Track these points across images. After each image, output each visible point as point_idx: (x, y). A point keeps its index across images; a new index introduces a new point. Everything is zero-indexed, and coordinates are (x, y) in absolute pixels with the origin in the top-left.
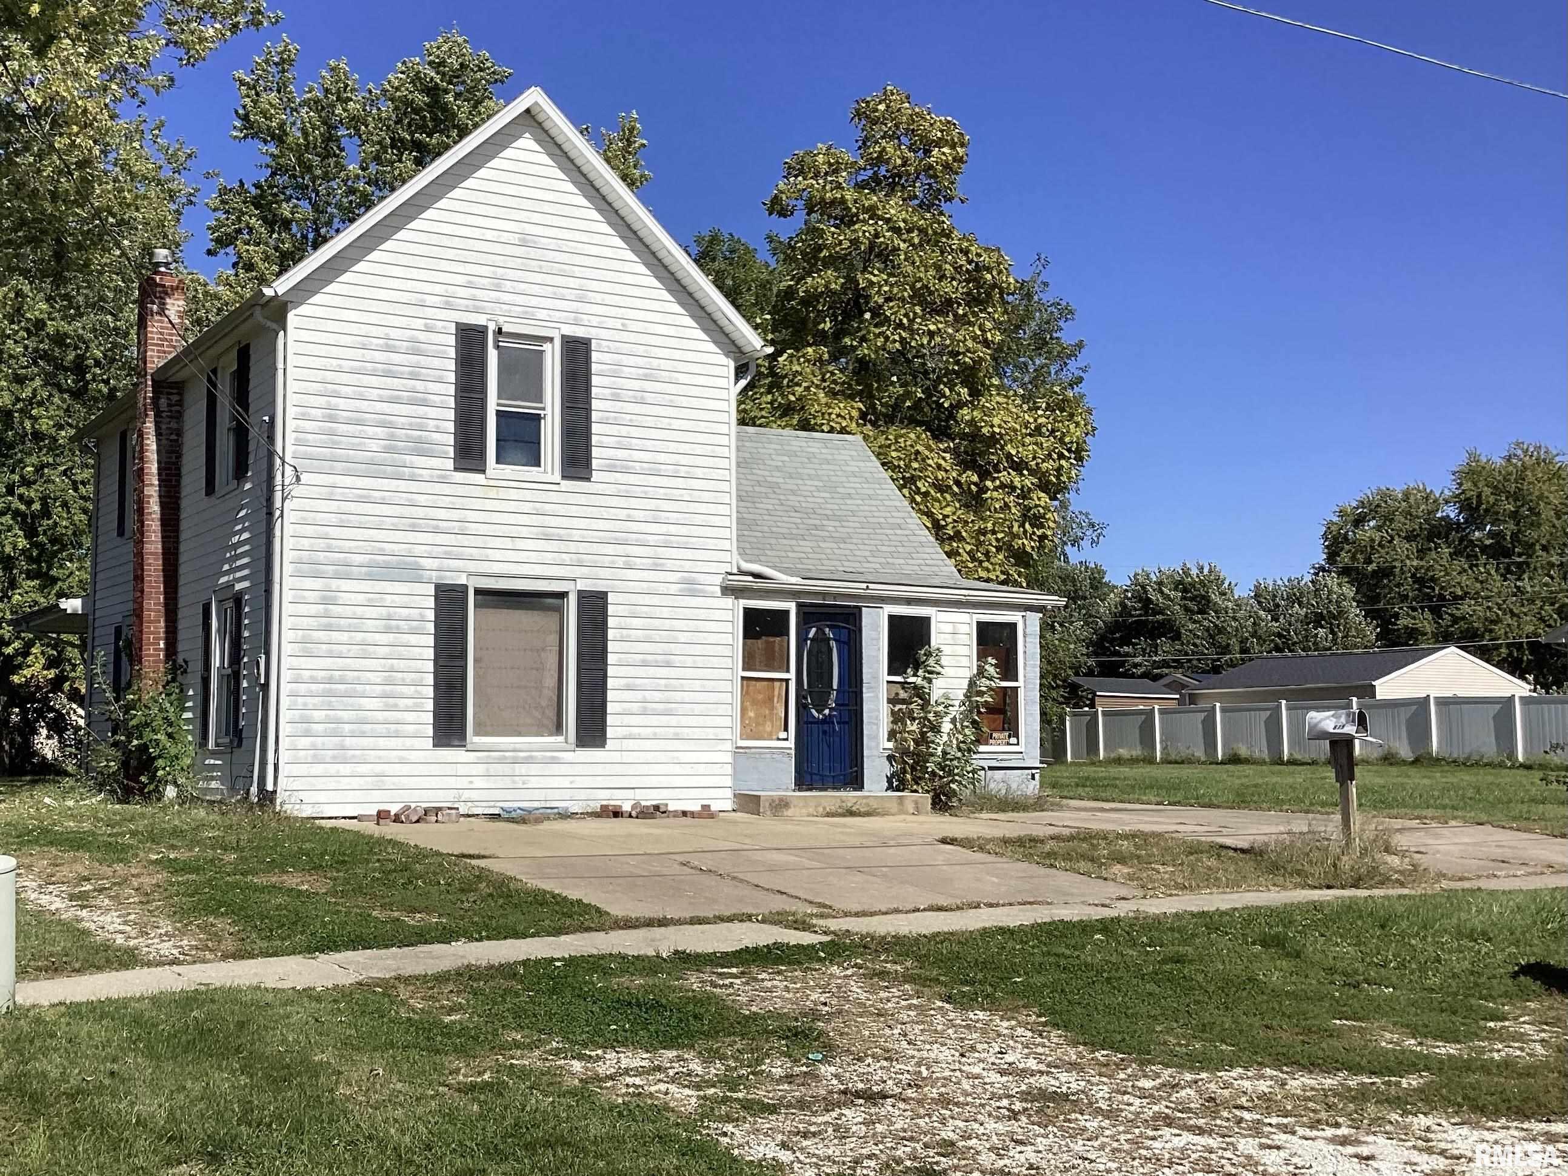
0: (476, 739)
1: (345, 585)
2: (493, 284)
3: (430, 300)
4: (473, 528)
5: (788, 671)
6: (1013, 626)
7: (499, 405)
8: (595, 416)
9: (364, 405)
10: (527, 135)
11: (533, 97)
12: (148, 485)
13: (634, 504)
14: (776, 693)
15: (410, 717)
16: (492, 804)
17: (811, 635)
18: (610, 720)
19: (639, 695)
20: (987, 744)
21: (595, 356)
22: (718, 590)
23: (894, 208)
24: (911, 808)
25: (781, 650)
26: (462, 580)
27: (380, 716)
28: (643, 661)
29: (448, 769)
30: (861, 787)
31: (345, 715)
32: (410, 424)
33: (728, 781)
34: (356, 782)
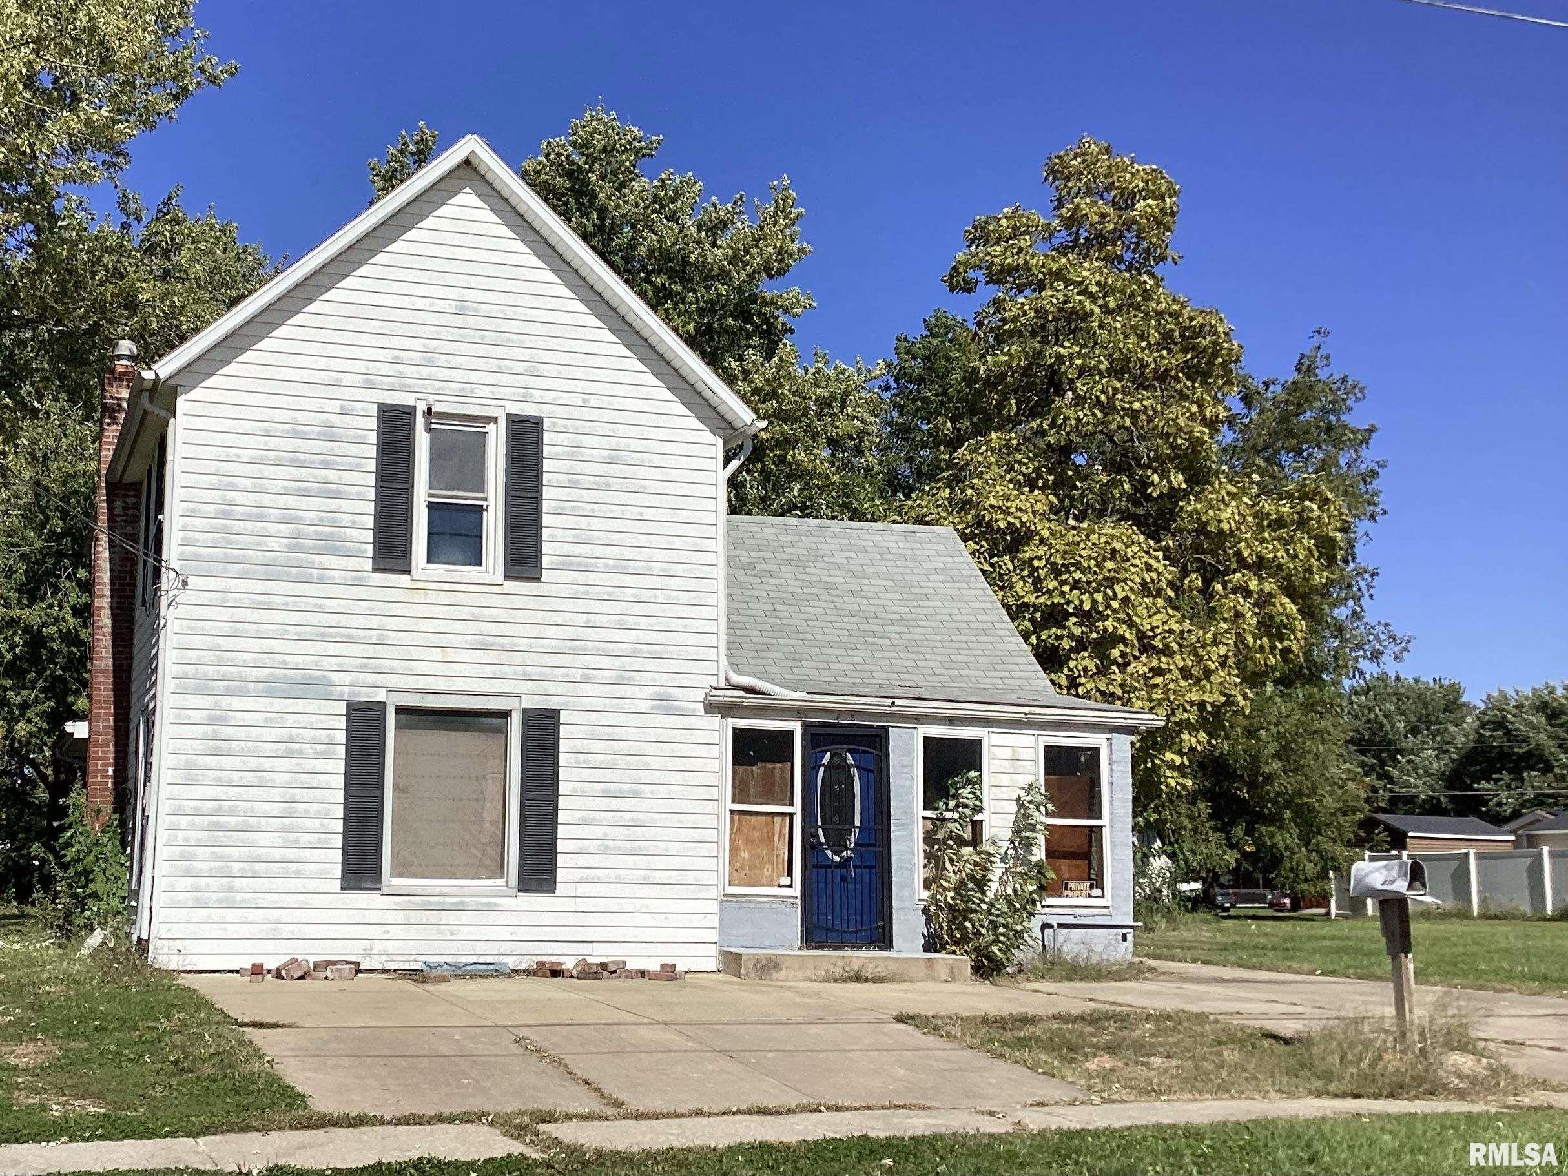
0: (396, 881)
1: (236, 702)
2: (425, 359)
3: (347, 379)
4: (393, 637)
5: (792, 804)
6: (1096, 751)
7: (429, 496)
8: (546, 506)
9: (266, 499)
10: (468, 190)
11: (471, 145)
12: (99, 596)
13: (595, 606)
14: (777, 829)
15: (316, 855)
16: (413, 957)
17: (825, 761)
18: (561, 860)
19: (598, 831)
20: (1061, 896)
21: (547, 438)
22: (700, 707)
23: (1089, 271)
24: (943, 973)
25: (782, 778)
26: (381, 696)
27: (277, 853)
28: (604, 791)
29: (357, 916)
30: (888, 945)
31: (235, 852)
32: (321, 519)
33: (713, 936)
34: (245, 931)
